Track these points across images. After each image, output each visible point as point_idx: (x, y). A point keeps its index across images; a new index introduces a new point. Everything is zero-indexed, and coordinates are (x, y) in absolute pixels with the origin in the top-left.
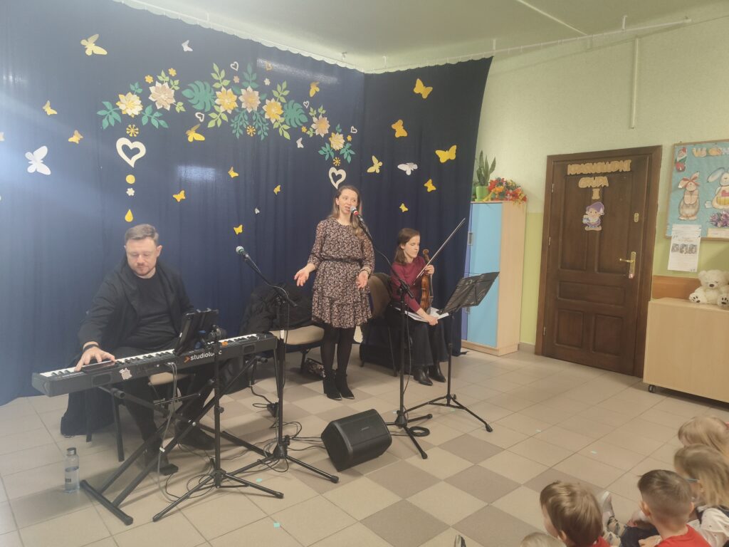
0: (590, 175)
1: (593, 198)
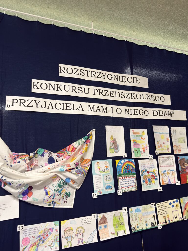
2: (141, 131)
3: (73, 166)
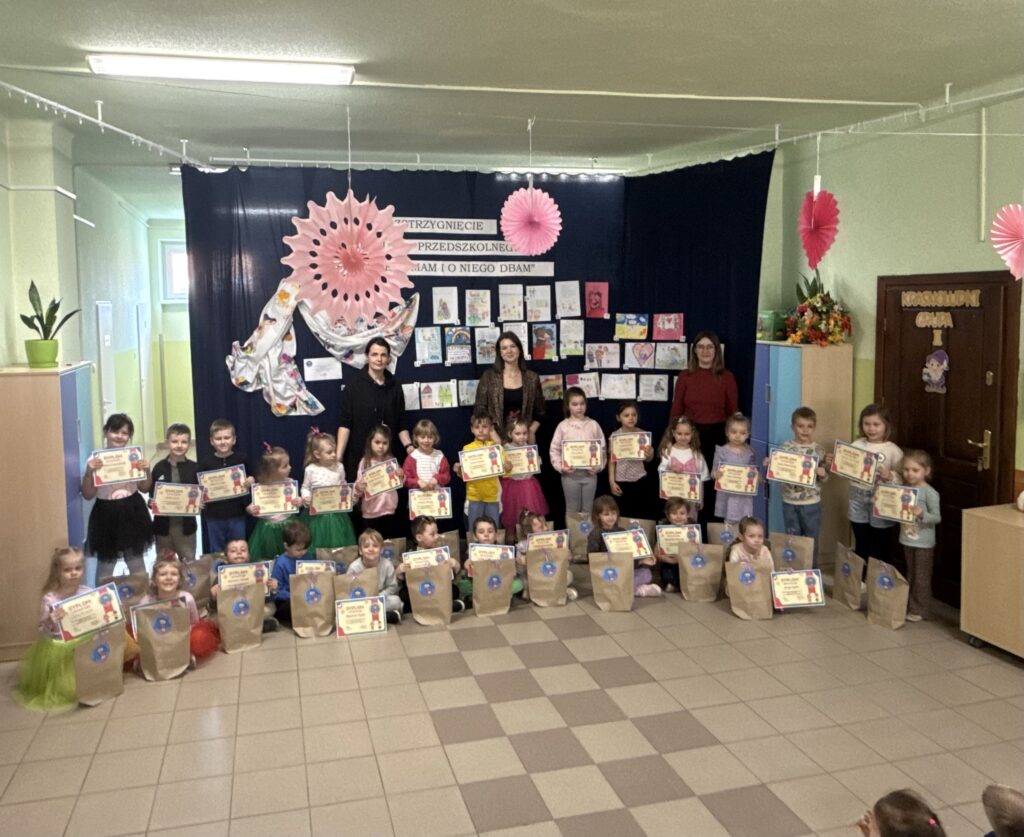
0: (929, 309)
1: (935, 344)
2: (481, 292)
3: (392, 333)
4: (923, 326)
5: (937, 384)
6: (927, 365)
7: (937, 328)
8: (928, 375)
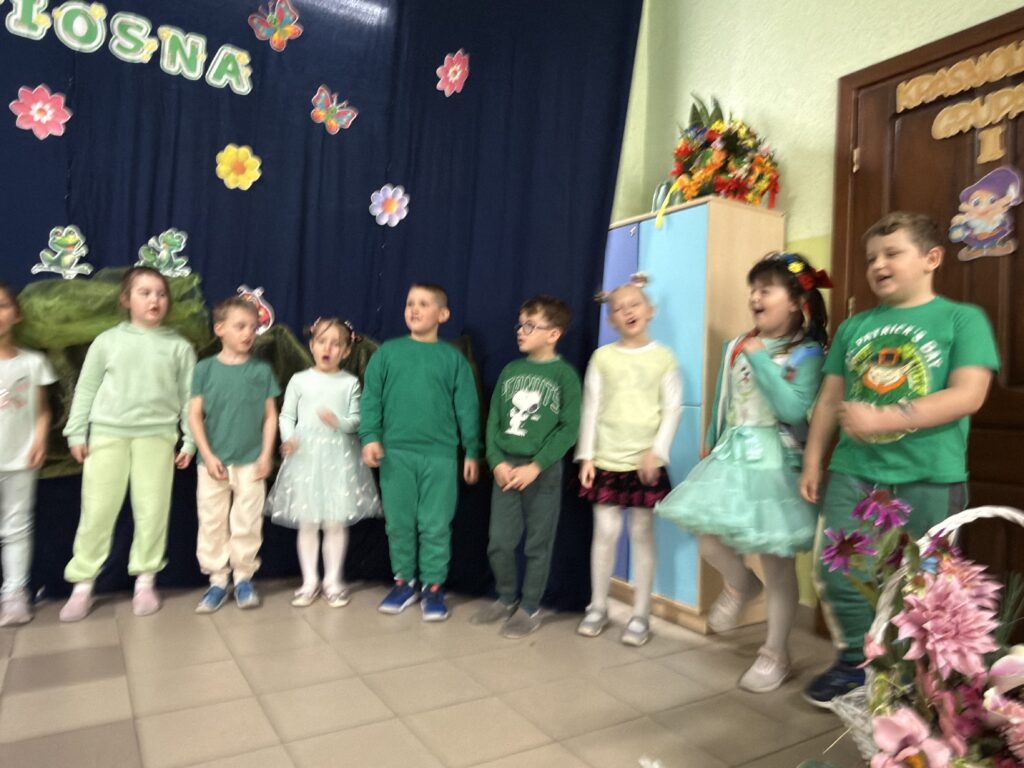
0: (968, 95)
1: (983, 158)
4: (954, 132)
5: (991, 239)
6: (963, 207)
7: (991, 126)
8: (966, 226)
